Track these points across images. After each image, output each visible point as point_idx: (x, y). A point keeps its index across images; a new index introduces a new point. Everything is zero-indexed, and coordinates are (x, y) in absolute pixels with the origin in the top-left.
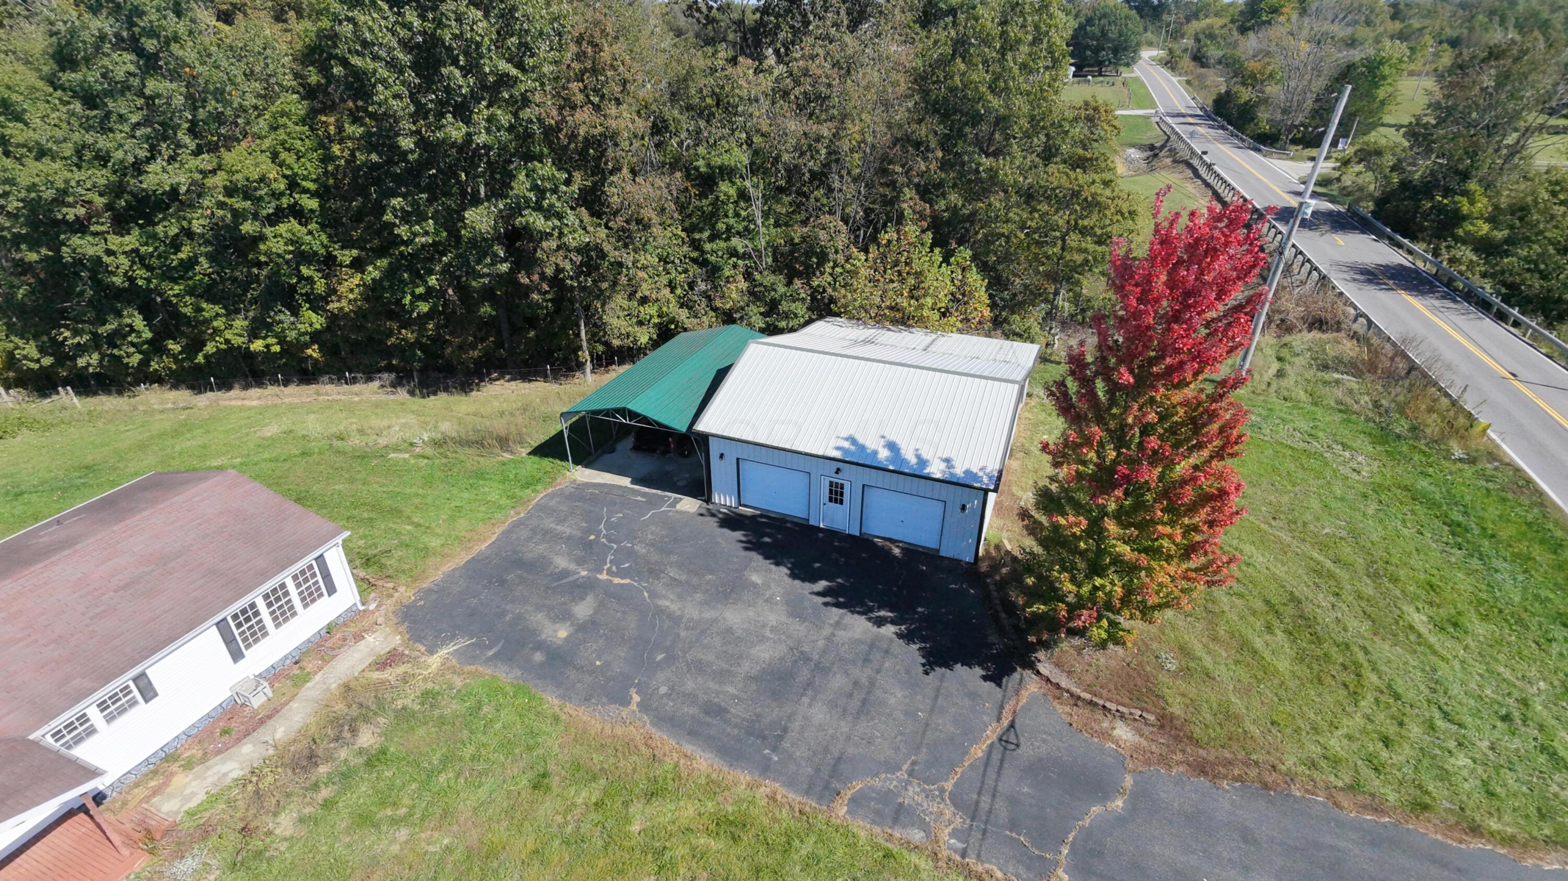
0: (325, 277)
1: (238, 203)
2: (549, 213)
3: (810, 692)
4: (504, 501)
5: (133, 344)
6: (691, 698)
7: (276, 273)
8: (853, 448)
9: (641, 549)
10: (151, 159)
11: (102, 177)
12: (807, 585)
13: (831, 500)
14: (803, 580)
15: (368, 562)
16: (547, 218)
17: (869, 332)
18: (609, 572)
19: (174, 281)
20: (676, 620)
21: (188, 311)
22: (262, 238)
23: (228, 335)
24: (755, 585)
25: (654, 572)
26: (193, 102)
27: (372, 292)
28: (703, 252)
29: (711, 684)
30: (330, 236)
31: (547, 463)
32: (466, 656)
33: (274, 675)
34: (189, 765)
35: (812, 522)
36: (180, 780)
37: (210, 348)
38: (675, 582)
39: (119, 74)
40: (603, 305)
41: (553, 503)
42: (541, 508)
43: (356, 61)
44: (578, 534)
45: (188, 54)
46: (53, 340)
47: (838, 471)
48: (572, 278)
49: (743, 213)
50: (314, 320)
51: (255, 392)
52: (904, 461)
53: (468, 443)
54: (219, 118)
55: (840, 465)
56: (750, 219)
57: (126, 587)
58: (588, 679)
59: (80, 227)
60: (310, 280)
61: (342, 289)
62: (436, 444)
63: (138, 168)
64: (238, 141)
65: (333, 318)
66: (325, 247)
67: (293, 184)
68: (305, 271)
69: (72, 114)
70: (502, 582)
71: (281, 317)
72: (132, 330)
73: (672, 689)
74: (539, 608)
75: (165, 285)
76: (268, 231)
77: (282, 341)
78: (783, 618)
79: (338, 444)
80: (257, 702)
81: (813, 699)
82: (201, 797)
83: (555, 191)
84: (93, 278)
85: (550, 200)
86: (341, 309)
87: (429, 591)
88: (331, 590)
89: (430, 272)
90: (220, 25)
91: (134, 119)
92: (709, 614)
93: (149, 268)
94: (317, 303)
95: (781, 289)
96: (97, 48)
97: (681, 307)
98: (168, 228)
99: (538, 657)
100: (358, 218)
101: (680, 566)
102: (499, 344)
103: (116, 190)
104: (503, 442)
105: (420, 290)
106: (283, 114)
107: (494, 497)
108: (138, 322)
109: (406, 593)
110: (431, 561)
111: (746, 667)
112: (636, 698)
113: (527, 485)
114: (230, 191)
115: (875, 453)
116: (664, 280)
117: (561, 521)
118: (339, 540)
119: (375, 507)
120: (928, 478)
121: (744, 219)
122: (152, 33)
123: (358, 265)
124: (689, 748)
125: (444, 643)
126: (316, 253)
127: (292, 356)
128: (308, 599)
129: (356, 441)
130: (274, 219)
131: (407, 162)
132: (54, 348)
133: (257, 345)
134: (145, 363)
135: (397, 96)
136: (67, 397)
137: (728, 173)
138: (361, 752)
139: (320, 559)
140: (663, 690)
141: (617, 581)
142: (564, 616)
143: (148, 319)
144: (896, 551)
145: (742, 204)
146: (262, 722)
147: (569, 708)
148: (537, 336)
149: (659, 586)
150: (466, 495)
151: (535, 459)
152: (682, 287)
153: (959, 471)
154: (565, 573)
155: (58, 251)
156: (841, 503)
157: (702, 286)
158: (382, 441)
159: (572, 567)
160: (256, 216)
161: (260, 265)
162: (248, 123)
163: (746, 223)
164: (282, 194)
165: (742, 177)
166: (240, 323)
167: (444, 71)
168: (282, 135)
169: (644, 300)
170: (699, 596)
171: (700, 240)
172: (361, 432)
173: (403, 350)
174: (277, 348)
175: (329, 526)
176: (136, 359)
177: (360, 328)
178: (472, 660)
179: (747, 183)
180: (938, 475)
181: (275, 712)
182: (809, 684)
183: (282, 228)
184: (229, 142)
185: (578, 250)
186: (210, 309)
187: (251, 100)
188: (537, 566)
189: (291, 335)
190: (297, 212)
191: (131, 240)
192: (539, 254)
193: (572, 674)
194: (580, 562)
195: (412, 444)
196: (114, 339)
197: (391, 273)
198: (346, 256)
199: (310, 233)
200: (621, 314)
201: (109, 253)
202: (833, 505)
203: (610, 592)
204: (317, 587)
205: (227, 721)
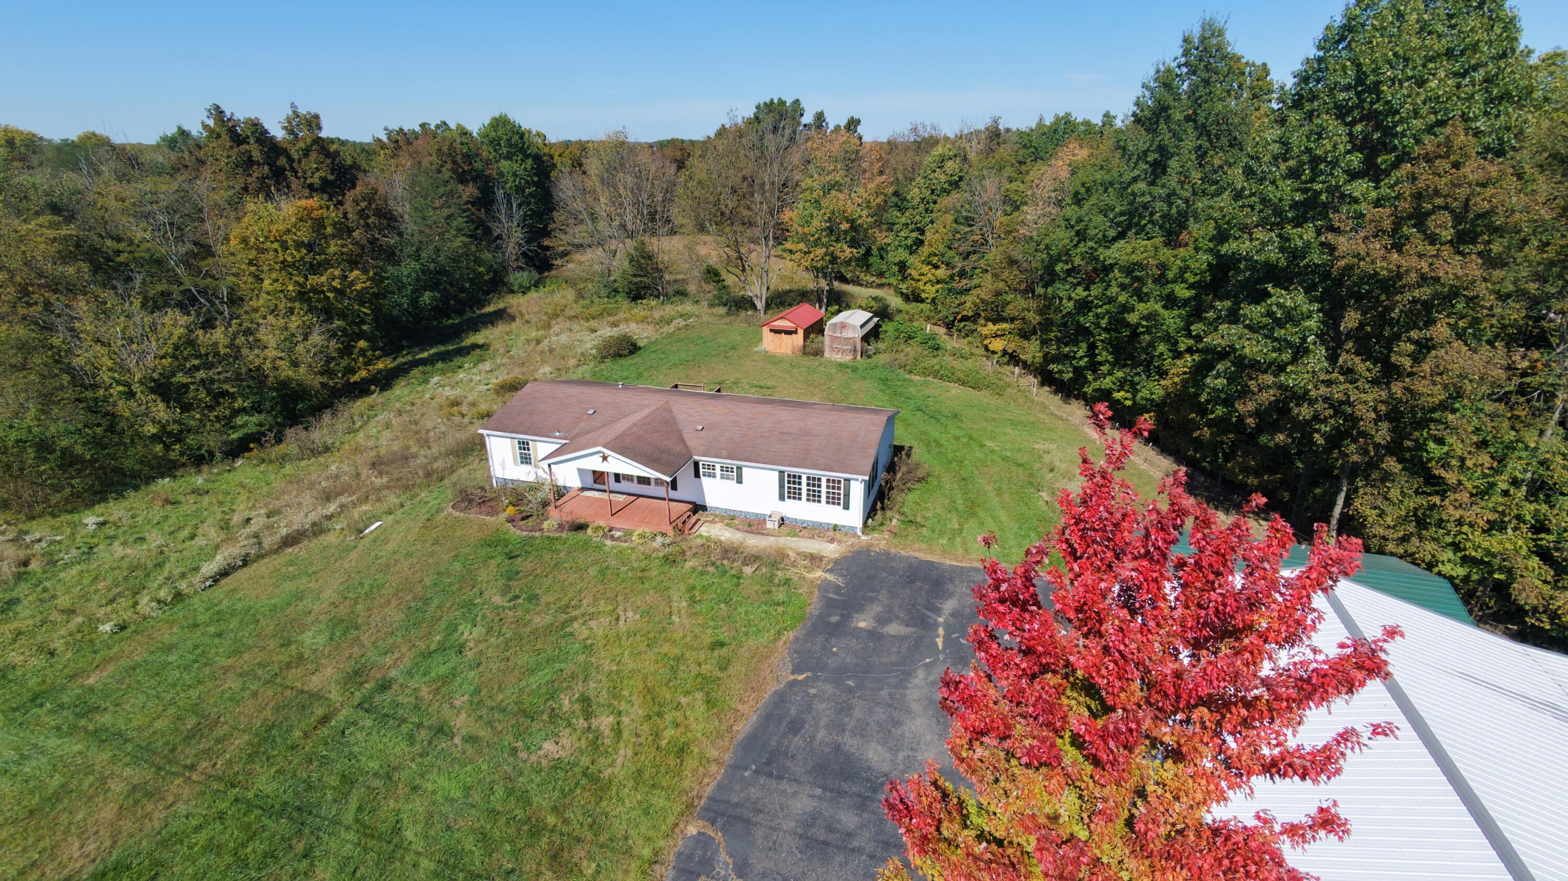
6: (807, 710)
22: (1132, 310)
23: (1108, 380)
29: (825, 721)
30: (1187, 325)
32: (826, 587)
33: (793, 523)
58: (816, 649)
71: (1138, 379)
73: (816, 696)
74: (887, 606)
77: (1134, 400)
81: (821, 798)
86: (1166, 387)
87: (887, 554)
88: (846, 507)
99: (835, 619)
111: (852, 742)
112: (801, 677)
118: (863, 478)
124: (754, 717)
125: (836, 574)
128: (832, 500)
133: (1120, 395)
139: (848, 480)
140: (813, 691)
141: (939, 640)
142: (885, 620)
146: (765, 534)
147: (787, 643)
154: (937, 610)
159: (947, 611)
175: (862, 468)
178: (824, 590)
182: (840, 794)
186: (1104, 356)
188: (939, 594)
190: (1172, 300)
193: (821, 639)
198: (1183, 344)
204: (838, 497)
205: (754, 524)
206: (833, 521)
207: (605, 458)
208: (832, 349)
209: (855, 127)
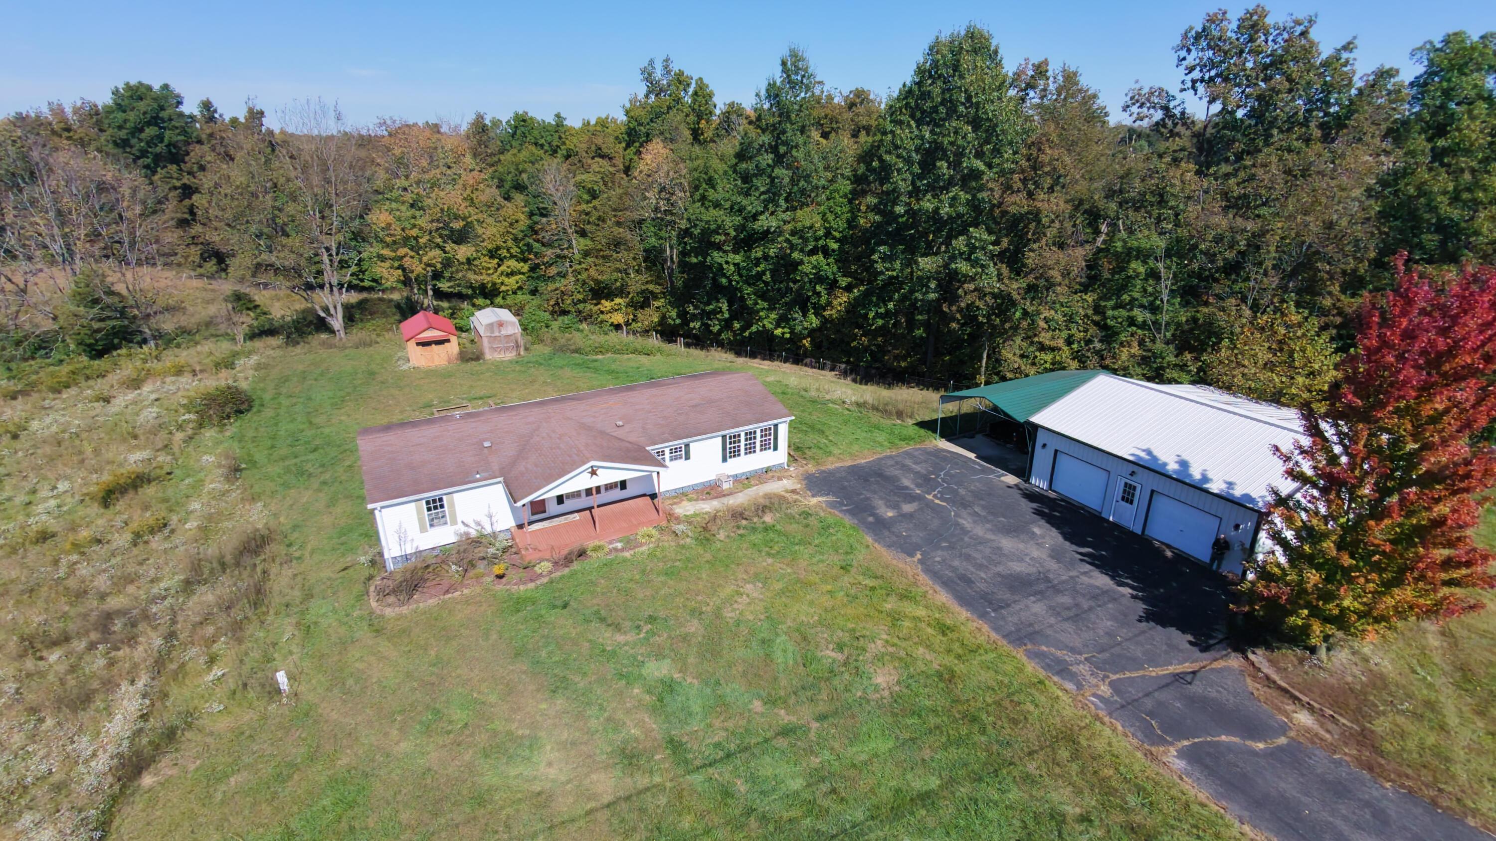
0: (829, 294)
1: (795, 240)
2: (975, 263)
3: (1039, 597)
4: (886, 443)
5: (718, 319)
6: (954, 569)
7: (802, 288)
8: (1147, 457)
9: (962, 491)
10: (762, 213)
11: (738, 220)
12: (1074, 547)
13: (1123, 499)
14: (1072, 543)
15: (798, 449)
16: (972, 266)
17: (1232, 399)
18: (935, 496)
19: (749, 285)
20: (965, 531)
21: (750, 302)
22: (801, 262)
23: (765, 322)
24: (1033, 533)
25: (964, 505)
26: (793, 182)
27: (852, 308)
28: (1105, 318)
29: (972, 569)
30: (839, 268)
31: (922, 432)
32: (832, 505)
33: (736, 479)
34: (690, 500)
35: (1103, 515)
36: (685, 503)
37: (754, 328)
38: (976, 514)
39: (763, 165)
40: (1004, 342)
41: (916, 453)
42: (907, 453)
43: (887, 158)
44: (925, 472)
45: (799, 154)
46: (685, 310)
47: (1133, 474)
48: (984, 316)
49: (1150, 289)
50: (814, 321)
51: (767, 362)
52: (1190, 476)
53: (875, 408)
54: (803, 191)
55: (1136, 468)
56: (1156, 295)
57: (693, 406)
58: (895, 539)
59: (719, 247)
60: (819, 294)
61: (835, 302)
62: (858, 405)
63: (755, 217)
64: (808, 205)
65: (825, 321)
66: (834, 274)
67: (828, 234)
68: (818, 288)
69: (736, 185)
70: (866, 480)
71: (796, 315)
72: (721, 312)
73: (944, 561)
74: (881, 498)
75: (745, 286)
76: (806, 259)
77: (792, 332)
78: (1044, 556)
79: (803, 393)
80: (726, 486)
81: (1039, 600)
82: (692, 512)
83: (983, 249)
84: (714, 279)
85: (979, 254)
86: (831, 315)
87: (824, 472)
88: (776, 449)
89: (891, 300)
90: (821, 140)
91: (762, 189)
92: (990, 536)
93: (741, 276)
94: (819, 310)
95: (1171, 358)
96: (759, 150)
97: (1073, 359)
98: (758, 253)
99: (871, 519)
100: (858, 259)
101: (984, 507)
102: (923, 361)
103: (740, 228)
104: (900, 414)
105: (882, 310)
106: (837, 191)
107: (880, 439)
108: (725, 307)
109: (811, 468)
110: (830, 459)
111: (1000, 569)
112: (919, 556)
113: (904, 440)
114: (793, 233)
115: (1165, 464)
116: (1065, 334)
117: (916, 463)
118: (788, 419)
119: (812, 427)
120: (1206, 491)
121: (1151, 295)
122: (785, 143)
123: (848, 289)
124: (938, 588)
125: (821, 495)
126: (827, 278)
127: (795, 343)
128: (765, 447)
129: (813, 393)
130: (813, 252)
131: (898, 223)
132: (683, 315)
133: (778, 332)
134: (720, 332)
135: (904, 180)
136: (679, 347)
137: (1143, 255)
138: (764, 522)
139: (776, 426)
140: (938, 559)
141: (937, 501)
142: (895, 506)
143: (730, 305)
144: (1169, 554)
145: (1151, 282)
146: (724, 496)
147: (876, 545)
148: (950, 360)
149: (964, 513)
150: (864, 434)
151: (916, 428)
152: (1079, 342)
153: (1238, 492)
154: (907, 488)
155: (705, 259)
156: (1131, 503)
157: (1098, 345)
158: (828, 397)
159: (912, 486)
160: (802, 251)
161: (795, 282)
162: (817, 196)
163: (1151, 299)
164: (820, 238)
165: (1156, 259)
166: (773, 316)
167: (938, 164)
168: (831, 203)
169: (1042, 348)
170: (988, 526)
171: (1105, 306)
172: (818, 390)
173: (858, 353)
174: (788, 336)
175: (787, 411)
176: (716, 329)
177: (839, 331)
178: (834, 507)
179: (1160, 265)
180: (1216, 491)
181: (730, 494)
182: (1041, 592)
183: (814, 259)
184: (802, 205)
185: (995, 296)
186: (762, 304)
187: (823, 182)
188: (891, 480)
189: (798, 328)
190: (826, 252)
191: (738, 258)
192: (960, 291)
193: (887, 533)
194: (918, 486)
195: (844, 402)
196: (710, 315)
197: (866, 295)
198: (843, 282)
199: (828, 264)
200: (1018, 352)
201: (727, 263)
202: (1124, 503)
203: (929, 505)
204: (770, 443)
205: (710, 490)
206: (765, 465)
207: (593, 473)
208: (494, 349)
209: (260, 119)
